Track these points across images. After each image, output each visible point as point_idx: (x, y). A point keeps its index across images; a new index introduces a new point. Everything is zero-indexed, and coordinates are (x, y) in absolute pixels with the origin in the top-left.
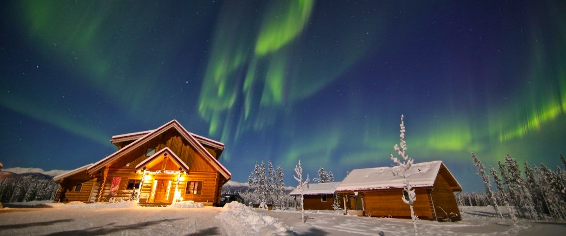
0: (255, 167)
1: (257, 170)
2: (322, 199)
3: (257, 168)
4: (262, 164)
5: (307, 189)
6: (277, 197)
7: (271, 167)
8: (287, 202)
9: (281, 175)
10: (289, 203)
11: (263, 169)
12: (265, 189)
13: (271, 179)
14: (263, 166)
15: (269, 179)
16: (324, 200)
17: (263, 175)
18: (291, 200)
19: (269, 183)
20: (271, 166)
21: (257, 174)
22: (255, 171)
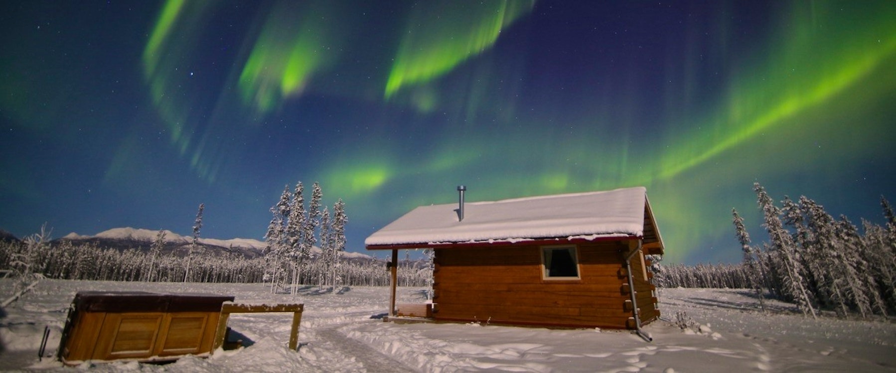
0: (282, 197)
1: (284, 204)
2: (543, 267)
3: (285, 198)
4: (297, 187)
5: (458, 220)
6: (326, 265)
7: (319, 197)
8: (348, 276)
9: (341, 218)
10: (351, 278)
11: (299, 199)
12: (298, 245)
13: (314, 224)
14: (299, 193)
15: (311, 222)
16: (551, 275)
17: (296, 214)
18: (355, 272)
19: (308, 231)
20: (319, 193)
21: (284, 211)
22: (280, 205)
